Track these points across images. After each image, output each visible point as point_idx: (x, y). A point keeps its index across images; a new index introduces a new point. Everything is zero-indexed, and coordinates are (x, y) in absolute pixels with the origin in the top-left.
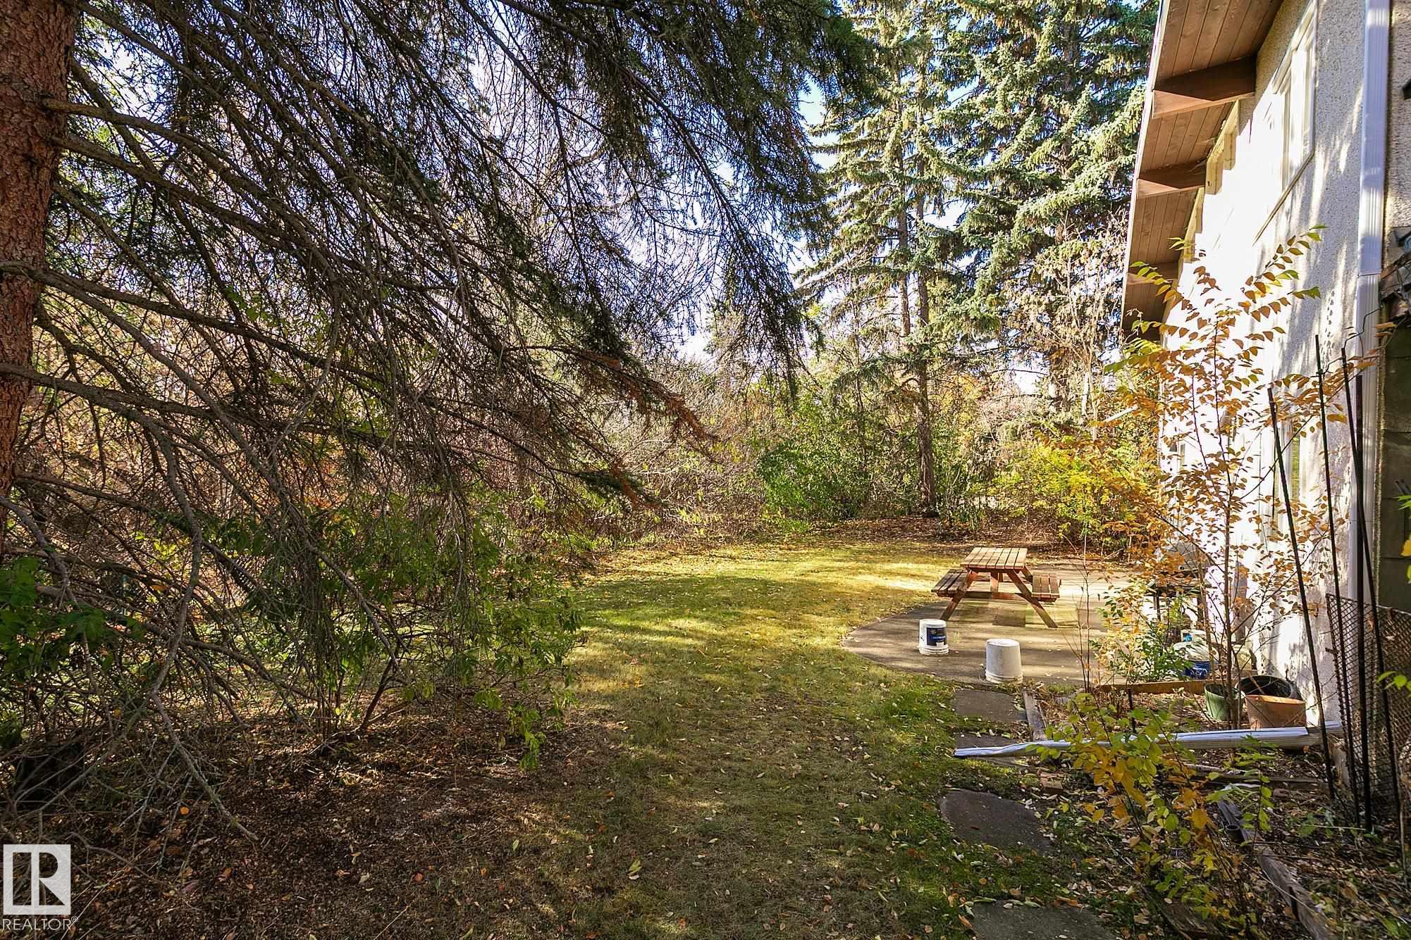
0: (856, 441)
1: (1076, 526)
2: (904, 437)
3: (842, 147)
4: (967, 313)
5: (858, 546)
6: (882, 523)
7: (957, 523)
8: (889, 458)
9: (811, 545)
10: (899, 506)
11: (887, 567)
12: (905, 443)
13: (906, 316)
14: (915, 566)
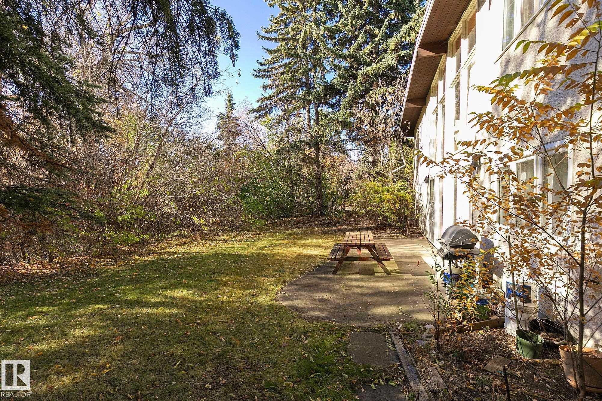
0: (289, 181)
1: (386, 218)
2: (309, 179)
3: (279, 39)
4: (338, 119)
5: (289, 231)
6: (300, 219)
7: (333, 218)
8: (303, 189)
9: (267, 231)
10: (308, 211)
11: (304, 242)
12: (310, 182)
13: (309, 122)
14: (317, 240)
